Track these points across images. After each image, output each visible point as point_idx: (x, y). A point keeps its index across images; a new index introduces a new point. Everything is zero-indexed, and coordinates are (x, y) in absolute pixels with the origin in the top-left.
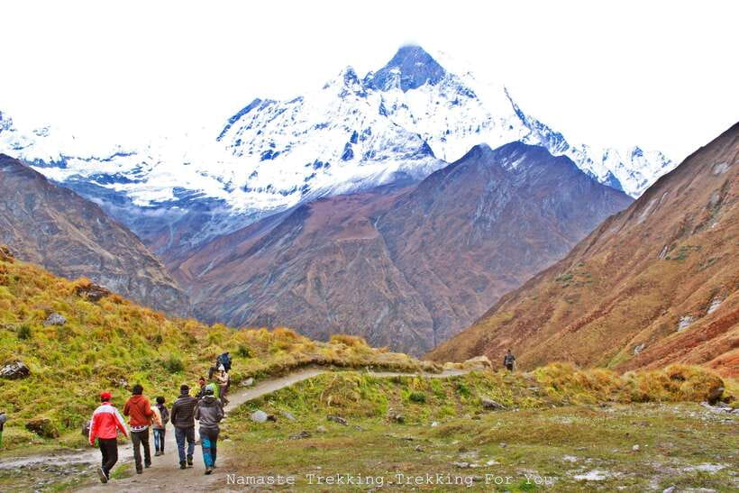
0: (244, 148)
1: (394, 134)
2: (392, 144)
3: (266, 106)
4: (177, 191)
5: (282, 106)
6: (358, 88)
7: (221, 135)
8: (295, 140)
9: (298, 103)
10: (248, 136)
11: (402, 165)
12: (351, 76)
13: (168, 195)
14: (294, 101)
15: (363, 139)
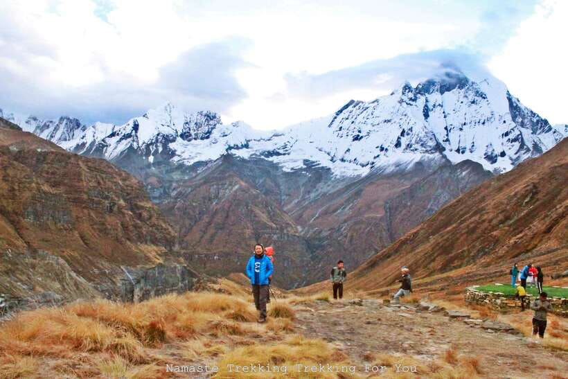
0: (344, 132)
1: (424, 133)
2: (421, 141)
3: (357, 104)
4: (305, 161)
5: (366, 105)
6: (411, 95)
7: (331, 124)
8: (372, 129)
9: (376, 103)
10: (346, 124)
11: (422, 157)
12: (407, 88)
13: (300, 165)
14: (373, 102)
15: (408, 134)
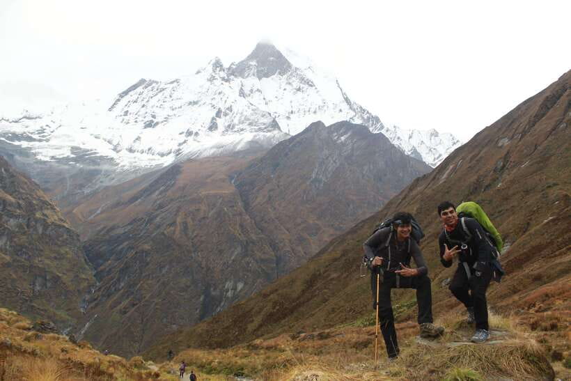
0: (131, 118)
1: (250, 111)
2: (249, 120)
3: (149, 85)
4: (74, 149)
5: (162, 86)
6: (223, 74)
7: (113, 107)
8: (171, 113)
9: (175, 84)
10: (134, 108)
11: (255, 136)
12: (218, 65)
13: (67, 153)
14: (172, 83)
15: (226, 115)
